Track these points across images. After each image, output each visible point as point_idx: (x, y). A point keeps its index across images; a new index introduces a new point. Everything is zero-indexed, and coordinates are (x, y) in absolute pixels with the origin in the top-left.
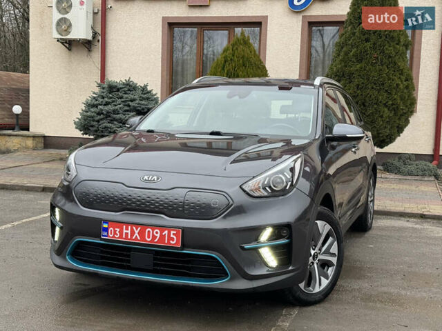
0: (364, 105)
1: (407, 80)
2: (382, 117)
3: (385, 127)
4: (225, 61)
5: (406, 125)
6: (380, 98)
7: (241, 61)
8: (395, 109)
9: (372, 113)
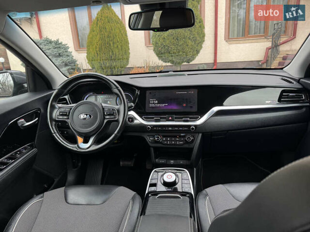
0: (178, 40)
1: (200, 22)
2: (188, 45)
3: (190, 52)
4: (98, 20)
5: (201, 49)
6: (186, 34)
7: (106, 19)
8: (195, 41)
9: (182, 44)
